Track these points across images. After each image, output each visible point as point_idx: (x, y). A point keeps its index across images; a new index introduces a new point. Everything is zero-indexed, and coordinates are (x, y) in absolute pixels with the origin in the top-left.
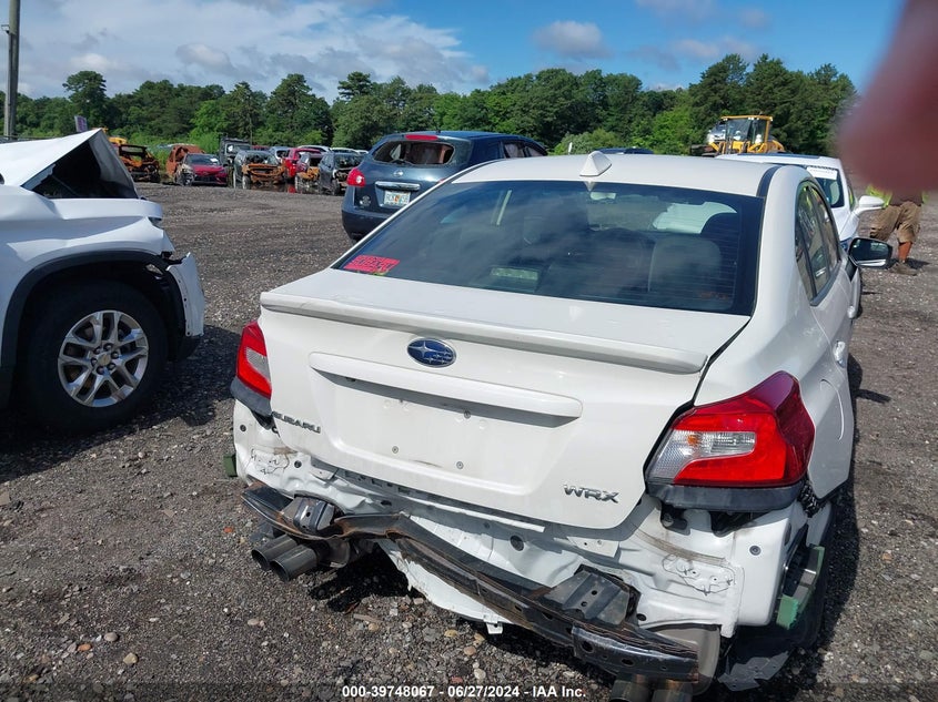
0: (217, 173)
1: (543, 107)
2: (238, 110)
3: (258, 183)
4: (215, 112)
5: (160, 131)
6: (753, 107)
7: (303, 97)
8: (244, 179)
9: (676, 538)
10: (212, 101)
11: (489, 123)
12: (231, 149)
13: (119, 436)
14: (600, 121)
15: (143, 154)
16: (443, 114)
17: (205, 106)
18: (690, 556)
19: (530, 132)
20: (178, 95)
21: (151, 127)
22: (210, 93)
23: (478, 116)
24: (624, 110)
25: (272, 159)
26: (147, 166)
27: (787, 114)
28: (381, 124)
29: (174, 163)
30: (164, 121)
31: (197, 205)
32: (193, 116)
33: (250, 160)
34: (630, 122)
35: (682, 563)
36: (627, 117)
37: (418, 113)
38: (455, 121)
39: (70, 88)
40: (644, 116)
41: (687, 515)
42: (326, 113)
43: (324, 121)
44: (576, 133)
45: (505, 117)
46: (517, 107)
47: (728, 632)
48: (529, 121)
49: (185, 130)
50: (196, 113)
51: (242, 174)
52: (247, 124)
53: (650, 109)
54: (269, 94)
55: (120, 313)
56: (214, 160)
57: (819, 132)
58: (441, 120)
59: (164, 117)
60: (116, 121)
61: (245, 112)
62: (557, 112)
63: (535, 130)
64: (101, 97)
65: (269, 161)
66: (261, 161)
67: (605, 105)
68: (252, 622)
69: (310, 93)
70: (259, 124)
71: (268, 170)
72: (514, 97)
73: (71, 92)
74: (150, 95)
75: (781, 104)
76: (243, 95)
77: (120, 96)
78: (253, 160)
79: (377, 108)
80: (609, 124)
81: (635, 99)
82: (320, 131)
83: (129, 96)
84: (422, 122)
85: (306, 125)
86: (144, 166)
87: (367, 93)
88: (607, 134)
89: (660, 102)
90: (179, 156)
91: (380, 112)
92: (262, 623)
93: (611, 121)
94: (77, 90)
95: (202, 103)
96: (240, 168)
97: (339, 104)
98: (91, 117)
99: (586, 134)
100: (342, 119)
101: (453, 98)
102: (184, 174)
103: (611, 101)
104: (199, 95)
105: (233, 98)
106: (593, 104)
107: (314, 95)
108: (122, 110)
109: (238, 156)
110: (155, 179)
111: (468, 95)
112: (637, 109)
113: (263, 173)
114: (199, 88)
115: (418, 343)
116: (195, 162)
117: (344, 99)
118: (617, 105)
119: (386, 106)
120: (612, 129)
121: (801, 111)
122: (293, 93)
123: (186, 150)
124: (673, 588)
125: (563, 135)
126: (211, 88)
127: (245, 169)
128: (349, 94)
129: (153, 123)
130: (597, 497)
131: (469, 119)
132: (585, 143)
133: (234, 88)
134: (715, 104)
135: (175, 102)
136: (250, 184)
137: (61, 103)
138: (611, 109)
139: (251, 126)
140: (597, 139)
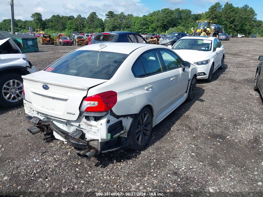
0: (69, 42)
1: (163, 20)
2: (78, 23)
3: (80, 44)
4: (72, 24)
5: (57, 29)
6: (224, 18)
7: (96, 19)
8: (77, 43)
9: (88, 122)
10: (71, 20)
11: (148, 25)
12: (74, 35)
13: (18, 108)
14: (180, 24)
15: (50, 37)
16: (135, 23)
17: (69, 22)
18: (91, 126)
19: (160, 27)
20: (62, 19)
21: (55, 28)
22: (71, 18)
23: (145, 23)
24: (186, 20)
25: (84, 38)
26: (51, 40)
27: (234, 20)
28: (118, 26)
29: (58, 39)
30: (58, 27)
31: (61, 51)
32: (66, 25)
33: (78, 38)
34: (188, 23)
35: (90, 127)
36: (187, 22)
37: (128, 23)
38: (138, 24)
39: (33, 18)
40: (192, 22)
41: (90, 117)
42: (102, 23)
43: (102, 25)
44: (173, 27)
45: (152, 22)
46: (156, 20)
47: (100, 141)
48: (159, 24)
49: (64, 29)
50: (67, 24)
51: (76, 42)
52: (81, 27)
53: (194, 20)
54: (87, 18)
55: (17, 80)
56: (68, 38)
57: (244, 25)
58: (134, 24)
59: (58, 25)
60: (46, 27)
61: (80, 23)
62: (167, 21)
63: (161, 26)
64: (41, 20)
65: (83, 38)
66: (81, 38)
67: (181, 19)
68: (29, 144)
69: (98, 17)
70: (85, 27)
71: (83, 41)
72: (155, 17)
73: (33, 19)
74: (54, 19)
75: (233, 17)
76: (79, 18)
77: (46, 20)
78: (79, 38)
79: (116, 21)
80: (182, 24)
81: (190, 17)
82: (101, 28)
83: (49, 20)
84: (129, 25)
85: (97, 27)
86: (50, 40)
87: (113, 17)
88: (182, 27)
89: (197, 17)
90: (59, 37)
91: (117, 22)
92: (31, 144)
93: (183, 23)
94: (34, 18)
95: (68, 21)
96: (76, 40)
97: (106, 20)
98: (39, 26)
99: (175, 27)
100: (107, 25)
101: (137, 18)
102: (60, 42)
103: (183, 17)
104: (67, 19)
105: (77, 19)
106: (178, 19)
107: (99, 18)
108: (47, 23)
109: (75, 37)
110: (53, 44)
111: (142, 16)
112: (190, 20)
113: (82, 42)
114: (67, 17)
115: (43, 85)
116: (63, 39)
117: (107, 19)
118: (184, 19)
119: (119, 21)
120: (183, 26)
121: (238, 19)
122: (93, 17)
123: (61, 35)
124: (90, 132)
125: (169, 28)
126: (71, 16)
127: (77, 40)
128: (108, 17)
129: (55, 27)
130: (72, 114)
131: (142, 24)
132: (175, 30)
133: (77, 16)
134: (213, 17)
135: (61, 21)
136: (78, 44)
137: (31, 22)
138: (183, 20)
139: (82, 27)
140: (179, 29)
